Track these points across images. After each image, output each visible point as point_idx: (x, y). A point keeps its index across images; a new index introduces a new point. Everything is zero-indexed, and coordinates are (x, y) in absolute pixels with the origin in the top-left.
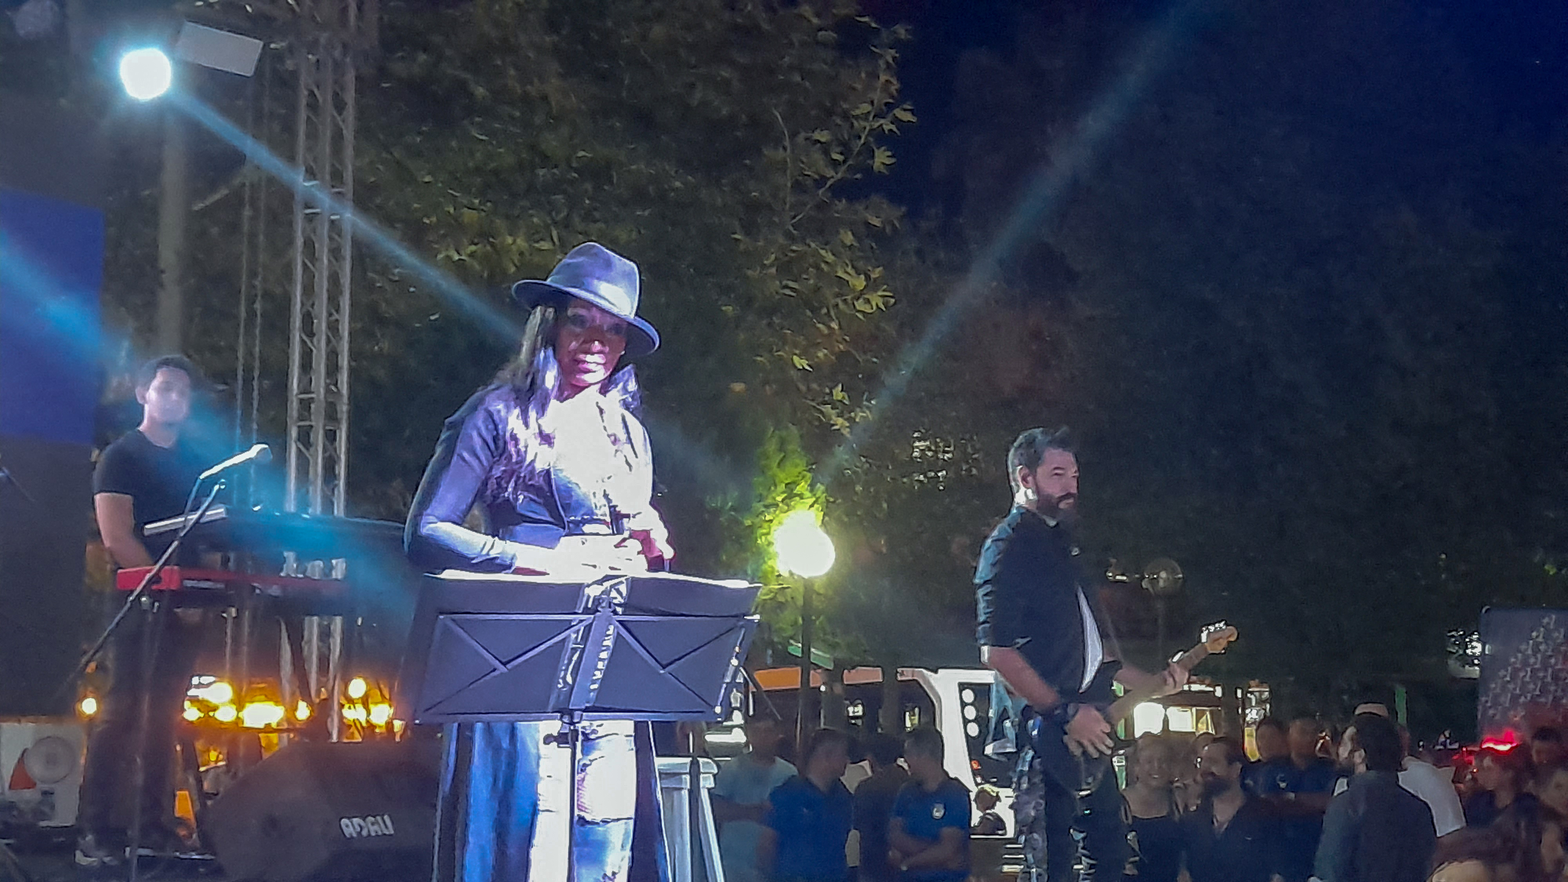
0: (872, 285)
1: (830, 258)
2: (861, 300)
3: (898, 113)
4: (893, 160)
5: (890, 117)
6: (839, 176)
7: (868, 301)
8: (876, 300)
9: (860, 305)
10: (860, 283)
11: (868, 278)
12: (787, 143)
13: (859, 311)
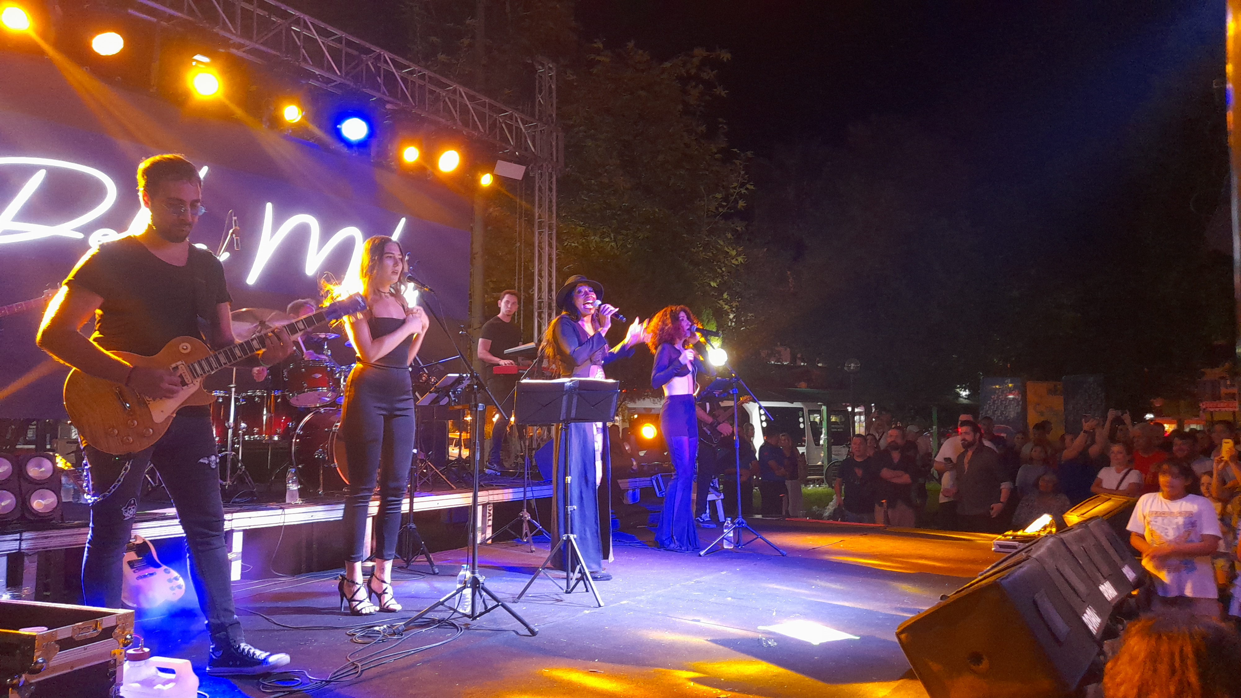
0: (738, 254)
1: (722, 243)
2: (734, 260)
3: (748, 186)
4: (745, 204)
5: (745, 187)
6: (725, 211)
7: (737, 260)
8: (740, 259)
9: (734, 261)
10: (734, 253)
11: (737, 250)
12: (705, 198)
13: (734, 264)
